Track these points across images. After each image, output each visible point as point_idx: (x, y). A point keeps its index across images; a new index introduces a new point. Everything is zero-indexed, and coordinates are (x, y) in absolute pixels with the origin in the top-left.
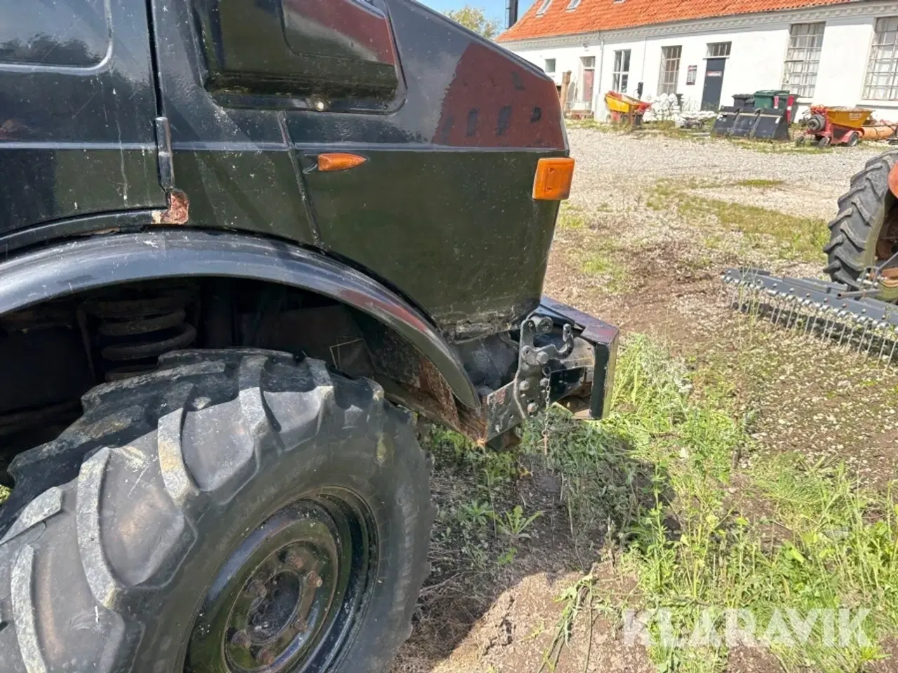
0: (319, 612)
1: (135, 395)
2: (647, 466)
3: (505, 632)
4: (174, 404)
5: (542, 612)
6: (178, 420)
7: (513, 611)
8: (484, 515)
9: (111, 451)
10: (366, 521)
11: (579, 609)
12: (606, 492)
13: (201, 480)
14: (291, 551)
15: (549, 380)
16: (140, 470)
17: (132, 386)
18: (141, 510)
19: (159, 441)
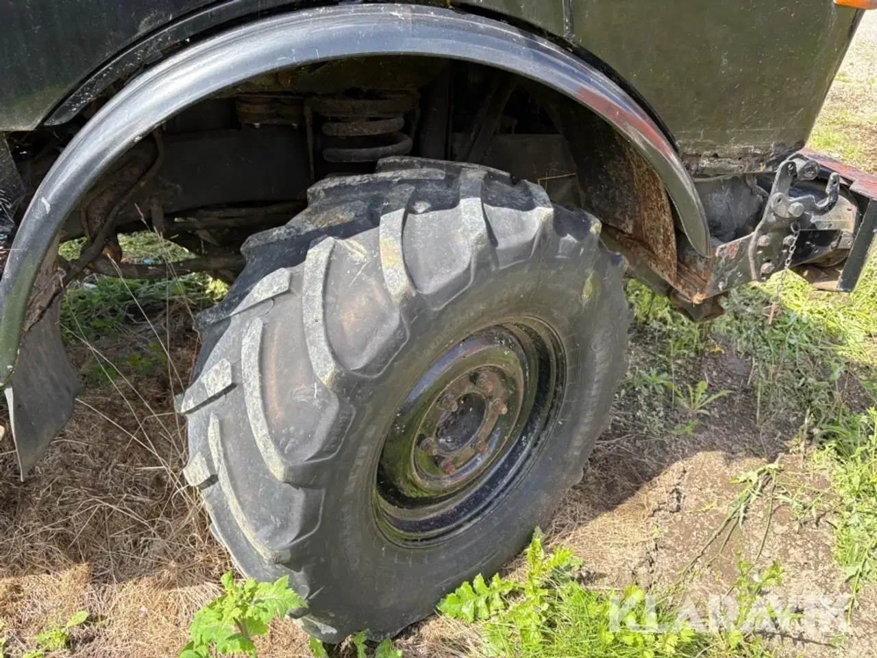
0: (499, 438)
1: (357, 192)
2: (858, 365)
3: (675, 500)
4: (396, 204)
5: (716, 490)
6: (400, 220)
7: (685, 482)
8: (662, 384)
9: (335, 242)
10: (557, 360)
11: (759, 495)
12: (803, 385)
13: (418, 282)
14: (483, 374)
15: (796, 238)
16: (362, 264)
17: (355, 184)
18: (362, 301)
19: (381, 237)
